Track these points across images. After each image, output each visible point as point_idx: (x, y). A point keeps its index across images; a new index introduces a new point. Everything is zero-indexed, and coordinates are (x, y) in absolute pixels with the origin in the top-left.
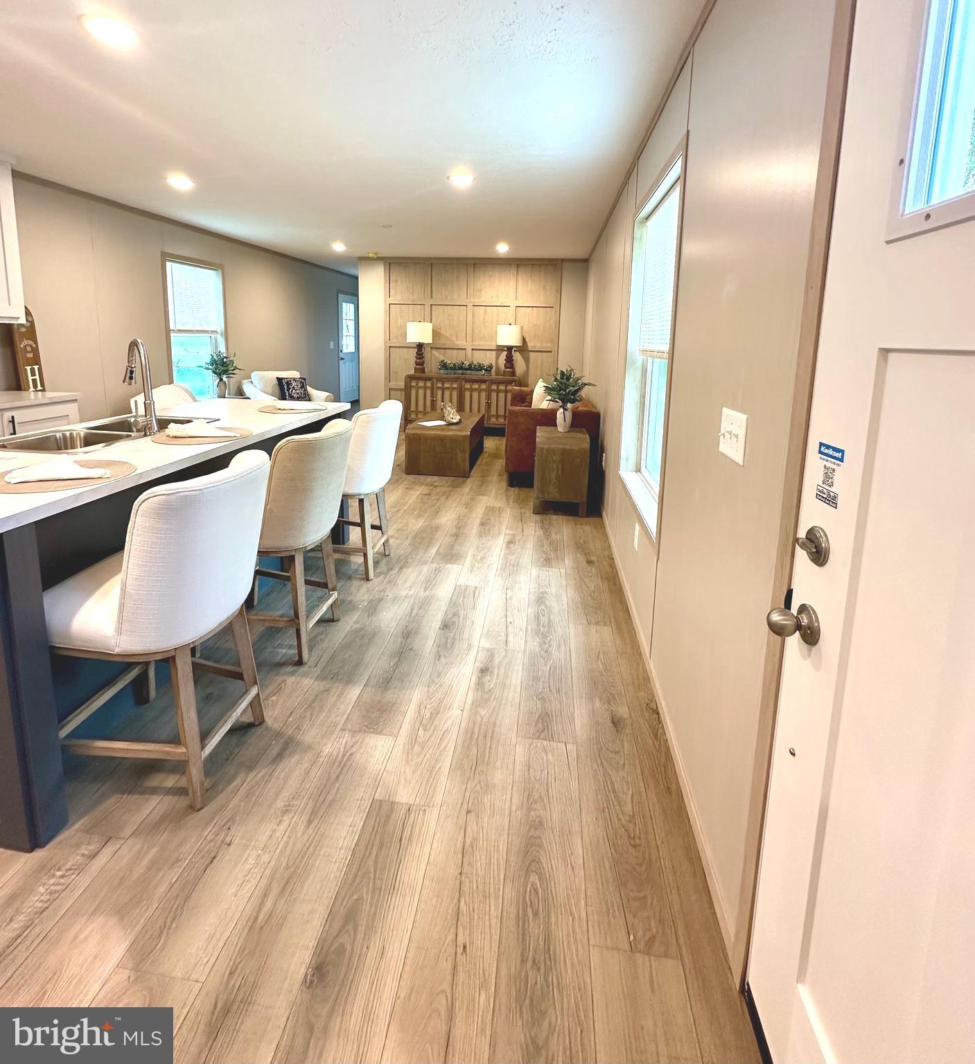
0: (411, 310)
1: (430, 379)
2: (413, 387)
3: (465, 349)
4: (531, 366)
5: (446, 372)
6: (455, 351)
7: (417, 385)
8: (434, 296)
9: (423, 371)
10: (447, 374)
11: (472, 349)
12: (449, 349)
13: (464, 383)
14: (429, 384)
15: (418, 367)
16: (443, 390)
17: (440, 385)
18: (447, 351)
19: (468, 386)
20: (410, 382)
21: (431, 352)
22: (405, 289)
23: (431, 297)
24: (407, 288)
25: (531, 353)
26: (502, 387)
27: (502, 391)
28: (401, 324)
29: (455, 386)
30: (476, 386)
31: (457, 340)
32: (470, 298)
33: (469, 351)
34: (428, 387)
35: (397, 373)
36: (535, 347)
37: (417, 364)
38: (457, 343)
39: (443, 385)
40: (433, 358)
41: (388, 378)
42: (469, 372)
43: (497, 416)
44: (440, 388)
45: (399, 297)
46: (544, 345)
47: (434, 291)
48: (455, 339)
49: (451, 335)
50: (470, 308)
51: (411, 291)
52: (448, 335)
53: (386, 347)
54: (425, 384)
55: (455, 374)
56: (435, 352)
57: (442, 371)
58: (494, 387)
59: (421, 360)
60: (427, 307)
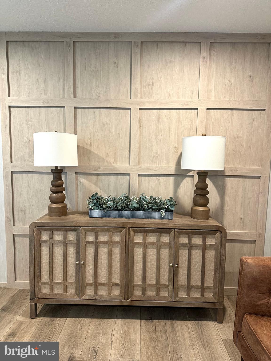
0: (43, 116)
1: (73, 228)
2: (45, 242)
3: (129, 175)
4: (227, 199)
5: (101, 213)
6: (113, 178)
7: (51, 238)
8: (79, 94)
9: (64, 212)
10: (102, 217)
11: (139, 175)
12: (104, 174)
13: (132, 233)
14: (72, 237)
15: (54, 205)
16: (97, 245)
18: (102, 177)
19: (139, 238)
20: (39, 235)
21: (77, 179)
23: (75, 96)
25: (228, 180)
26: (197, 241)
27: (197, 246)
28: (28, 138)
29: (117, 238)
30: (152, 239)
31: (116, 161)
32: (136, 98)
33: (134, 178)
34: (71, 242)
35: (25, 211)
36: (235, 170)
37: (53, 202)
38: (115, 165)
39: (96, 238)
40: (79, 187)
42: (138, 213)
43: (189, 288)
44: (91, 243)
45: (23, 96)
46: (248, 167)
47: (79, 90)
48: (112, 160)
49: (107, 155)
50: (136, 112)
51: (42, 87)
52: (102, 154)
53: (6, 171)
54: (65, 238)
55: (115, 217)
56: (82, 180)
57: (94, 213)
58: (184, 240)
59: (60, 195)
60: (69, 111)
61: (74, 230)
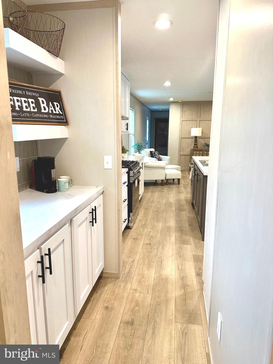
0: (191, 123)
1: (202, 150)
2: (195, 154)
7: (196, 153)
9: (197, 147)
12: (206, 138)
15: (195, 146)
17: (206, 153)
18: (206, 139)
20: (193, 152)
21: (199, 139)
22: (188, 115)
24: (190, 114)
28: (186, 129)
34: (201, 154)
35: (184, 148)
37: (194, 145)
41: (180, 151)
45: (186, 118)
47: (201, 116)
52: (206, 133)
53: (180, 138)
54: (199, 153)
56: (201, 140)
57: (206, 147)
59: (197, 143)
60: (198, 122)
61: (202, 151)
